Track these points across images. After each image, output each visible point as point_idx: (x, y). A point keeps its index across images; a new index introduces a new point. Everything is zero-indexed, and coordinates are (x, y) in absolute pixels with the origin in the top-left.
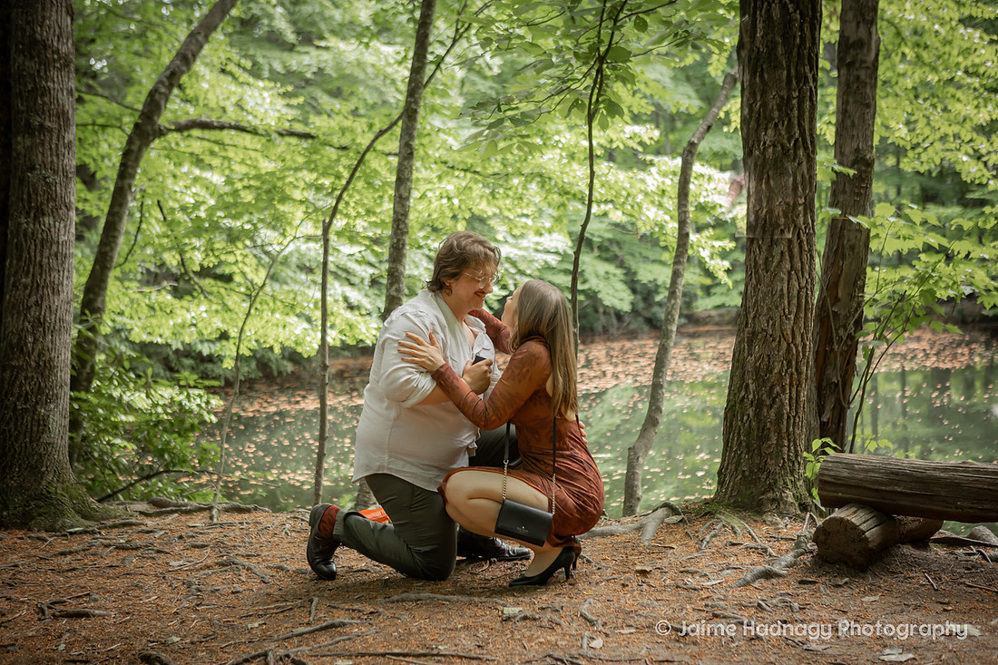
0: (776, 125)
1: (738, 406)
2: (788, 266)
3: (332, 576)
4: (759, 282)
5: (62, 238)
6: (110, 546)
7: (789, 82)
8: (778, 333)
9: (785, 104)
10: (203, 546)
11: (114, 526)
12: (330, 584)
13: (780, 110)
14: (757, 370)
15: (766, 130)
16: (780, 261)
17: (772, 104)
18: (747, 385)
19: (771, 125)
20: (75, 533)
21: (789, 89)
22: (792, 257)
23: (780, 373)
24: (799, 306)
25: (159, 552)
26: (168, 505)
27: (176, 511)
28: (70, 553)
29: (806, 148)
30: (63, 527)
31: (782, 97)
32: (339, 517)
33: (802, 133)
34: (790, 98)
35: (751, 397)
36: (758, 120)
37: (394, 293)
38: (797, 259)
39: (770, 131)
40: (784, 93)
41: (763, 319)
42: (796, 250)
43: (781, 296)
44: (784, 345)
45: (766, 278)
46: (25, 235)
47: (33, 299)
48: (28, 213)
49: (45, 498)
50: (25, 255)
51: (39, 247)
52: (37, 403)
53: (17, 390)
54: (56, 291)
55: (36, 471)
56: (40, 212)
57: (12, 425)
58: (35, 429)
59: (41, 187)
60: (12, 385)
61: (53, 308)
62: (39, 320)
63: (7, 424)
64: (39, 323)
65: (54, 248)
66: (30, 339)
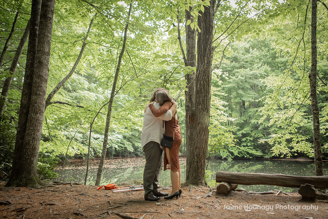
0: (202, 105)
1: (192, 163)
2: (204, 133)
4: (198, 136)
5: (41, 119)
6: (50, 191)
7: (204, 96)
8: (201, 147)
9: (203, 100)
10: (73, 191)
11: (48, 187)
13: (202, 102)
14: (197, 155)
15: (200, 105)
16: (202, 132)
17: (201, 100)
18: (195, 158)
19: (201, 105)
20: (39, 188)
21: (204, 98)
22: (204, 132)
23: (202, 156)
24: (205, 142)
25: (62, 192)
26: (59, 183)
27: (62, 184)
28: (40, 192)
29: (207, 110)
30: (35, 187)
31: (203, 99)
33: (207, 107)
34: (204, 100)
35: (196, 160)
36: (198, 104)
38: (205, 132)
39: (200, 106)
40: (203, 98)
41: (199, 144)
42: (205, 130)
43: (202, 139)
44: (203, 150)
45: (199, 136)
46: (33, 118)
47: (33, 132)
48: (34, 113)
49: (31, 180)
50: (32, 122)
51: (36, 121)
52: (31, 157)
53: (27, 154)
54: (38, 131)
55: (29, 173)
56: (37, 113)
57: (25, 162)
58: (30, 163)
59: (37, 107)
60: (26, 152)
61: (37, 135)
62: (34, 137)
63: (24, 162)
64: (34, 138)
65: (39, 121)
66: (31, 142)
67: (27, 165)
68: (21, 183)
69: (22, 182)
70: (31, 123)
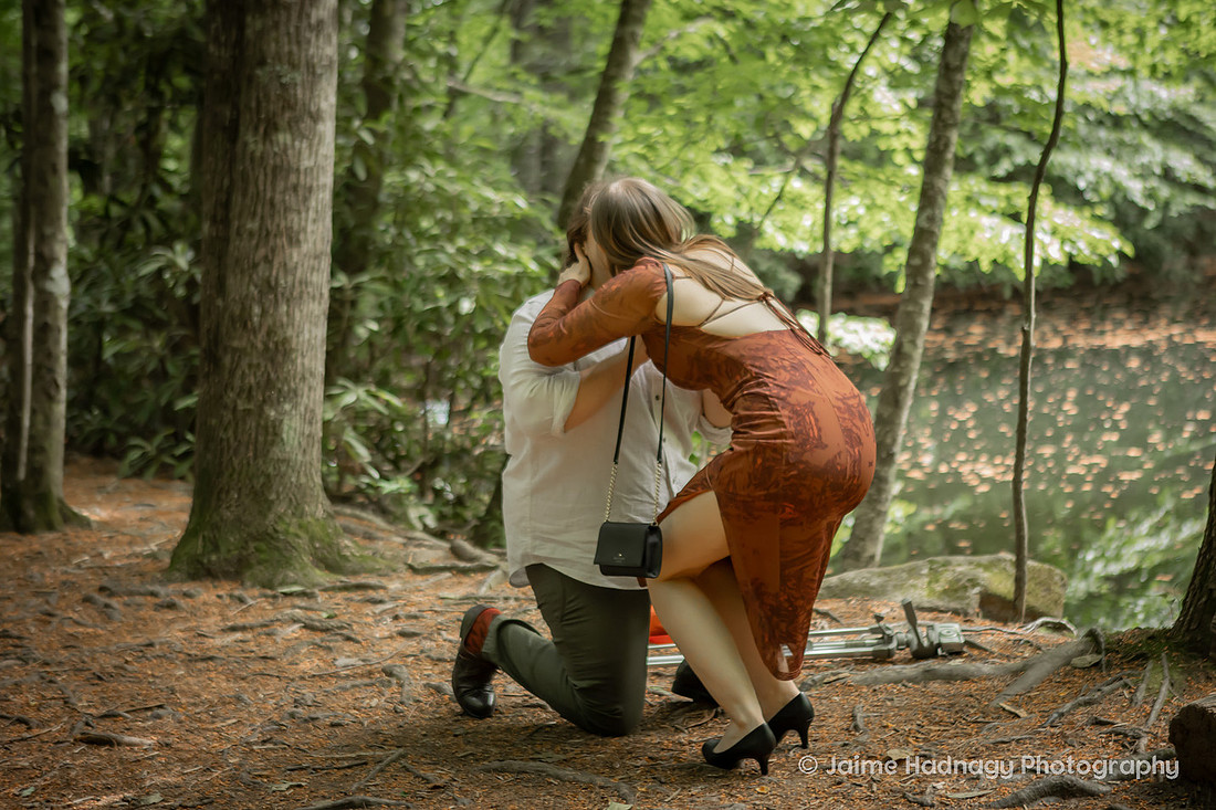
3: (485, 712)
12: (472, 724)
20: (291, 594)
32: (493, 626)
37: (925, 224)
46: (252, 160)
47: (262, 252)
48: (256, 129)
49: (268, 537)
50: (252, 189)
51: (270, 178)
52: (264, 401)
53: (237, 383)
54: (294, 241)
55: (261, 498)
56: (272, 127)
57: (230, 433)
58: (261, 439)
59: (274, 91)
60: (232, 373)
61: (290, 265)
62: (268, 282)
63: (226, 430)
64: (269, 287)
65: (293, 178)
66: (257, 310)
67: (242, 449)
68: (214, 558)
69: (216, 548)
70: (244, 195)
